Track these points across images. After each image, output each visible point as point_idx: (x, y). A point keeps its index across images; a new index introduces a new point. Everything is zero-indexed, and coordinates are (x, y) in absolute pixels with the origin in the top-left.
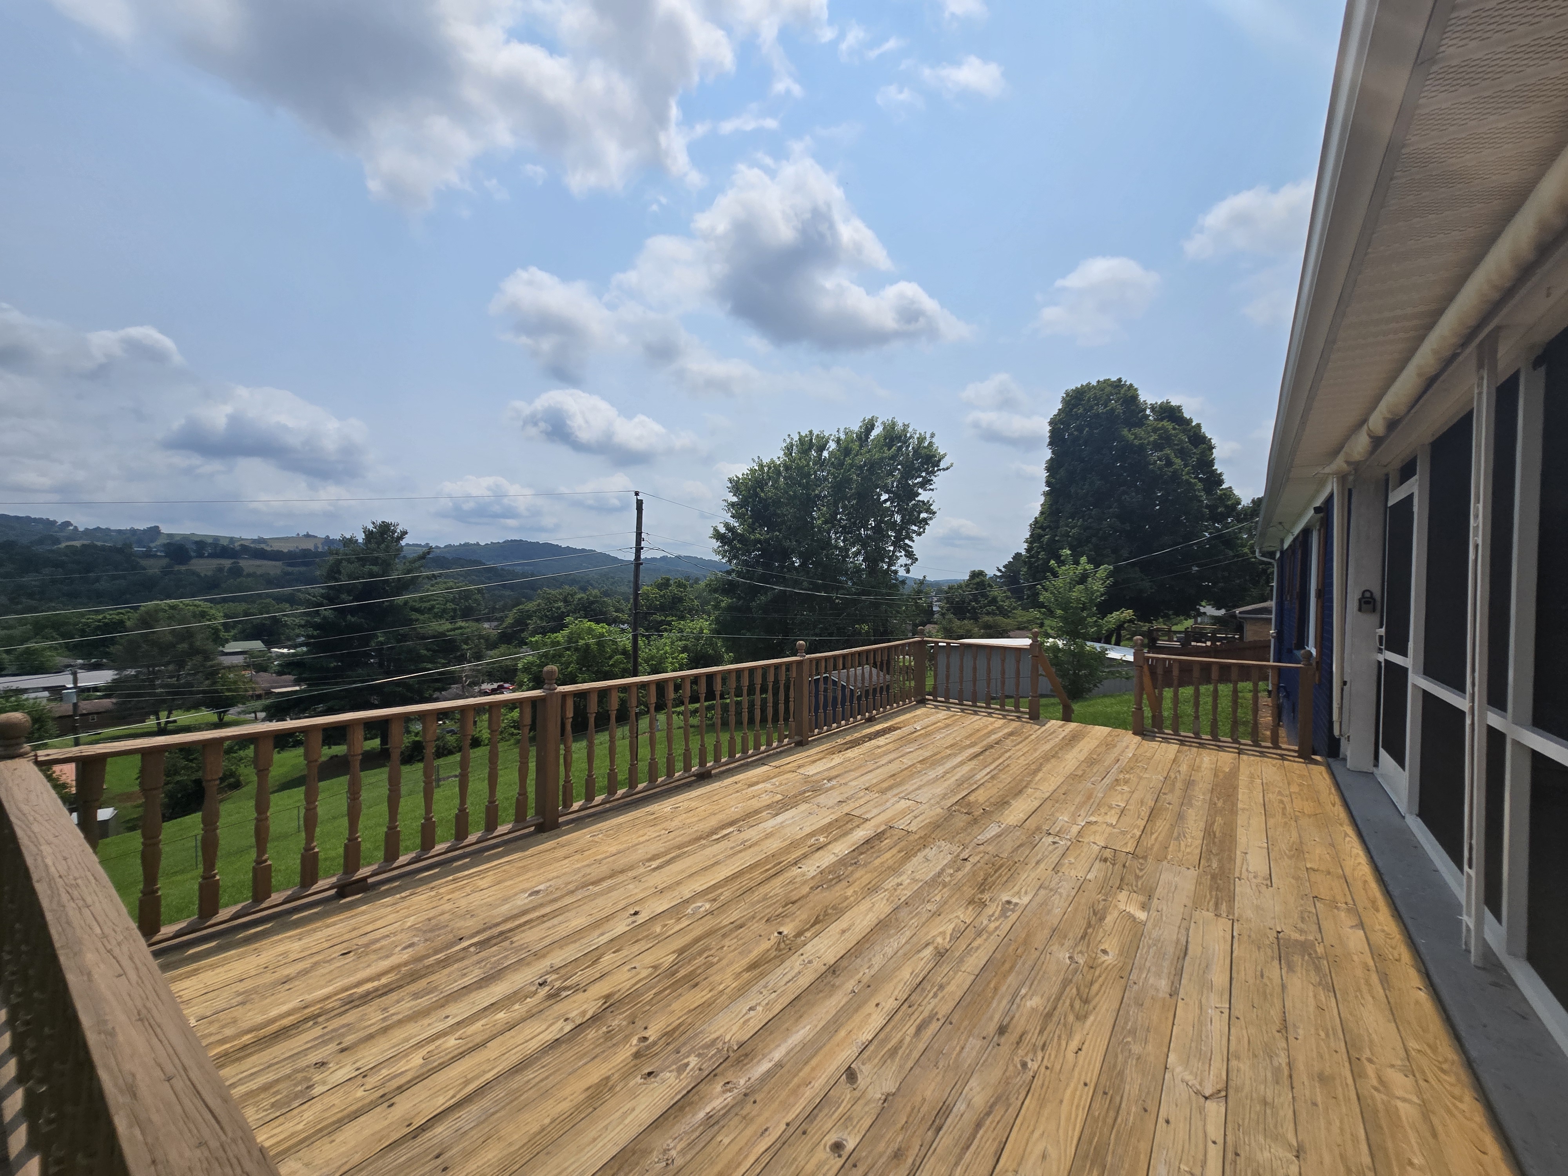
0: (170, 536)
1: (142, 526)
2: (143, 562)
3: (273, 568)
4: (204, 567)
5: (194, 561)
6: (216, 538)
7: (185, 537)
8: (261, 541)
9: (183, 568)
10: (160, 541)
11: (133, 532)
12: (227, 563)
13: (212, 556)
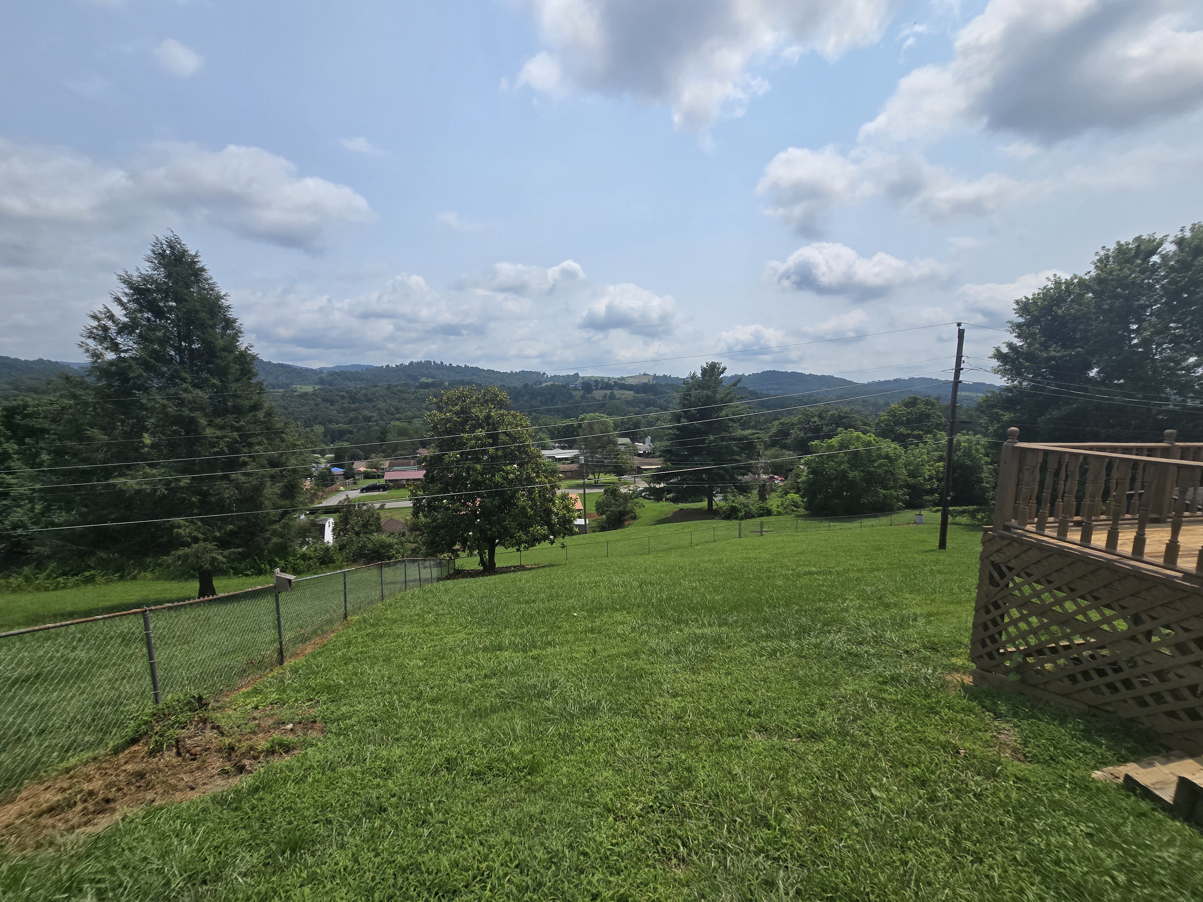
0: (583, 378)
1: (572, 373)
2: (574, 393)
3: (629, 394)
4: (598, 394)
5: (594, 392)
6: (602, 378)
7: (589, 378)
8: (623, 379)
9: (590, 396)
10: (580, 381)
11: (568, 376)
12: (609, 392)
13: (602, 389)
